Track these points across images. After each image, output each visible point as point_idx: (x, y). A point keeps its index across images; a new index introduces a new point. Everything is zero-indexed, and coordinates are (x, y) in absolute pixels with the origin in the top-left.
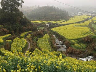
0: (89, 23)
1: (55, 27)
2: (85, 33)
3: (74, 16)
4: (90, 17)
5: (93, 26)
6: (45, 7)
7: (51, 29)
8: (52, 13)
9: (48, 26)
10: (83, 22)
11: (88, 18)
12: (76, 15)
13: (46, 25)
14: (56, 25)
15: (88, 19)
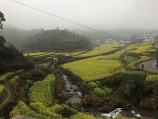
0: (120, 55)
1: (68, 62)
2: (113, 70)
3: (99, 45)
4: (122, 45)
5: (125, 58)
6: (53, 31)
7: (61, 66)
8: (65, 40)
9: (57, 61)
10: (112, 52)
11: (120, 47)
12: (102, 43)
13: (53, 60)
14: (70, 59)
15: (119, 49)
